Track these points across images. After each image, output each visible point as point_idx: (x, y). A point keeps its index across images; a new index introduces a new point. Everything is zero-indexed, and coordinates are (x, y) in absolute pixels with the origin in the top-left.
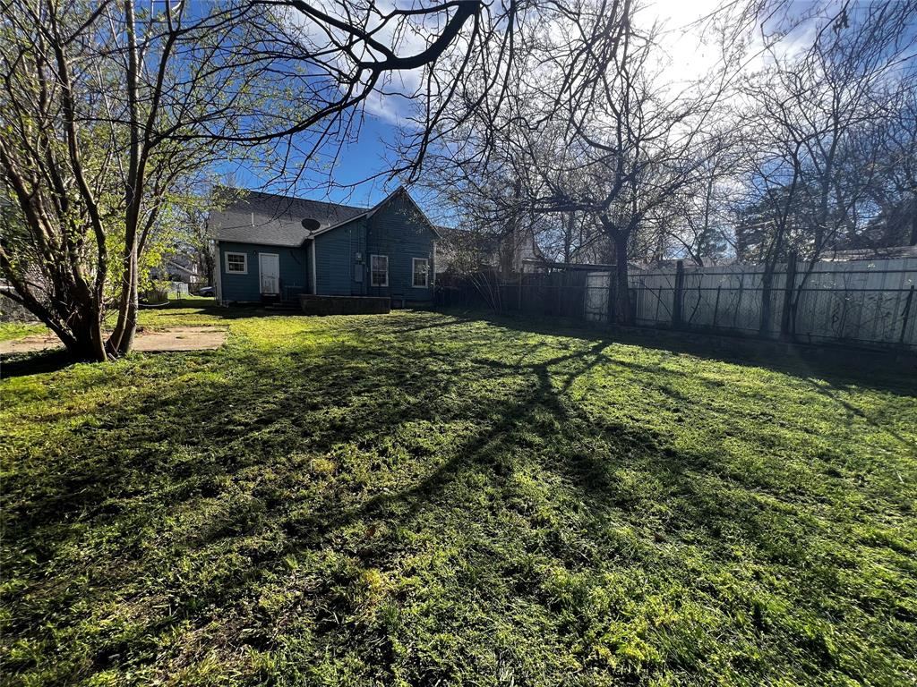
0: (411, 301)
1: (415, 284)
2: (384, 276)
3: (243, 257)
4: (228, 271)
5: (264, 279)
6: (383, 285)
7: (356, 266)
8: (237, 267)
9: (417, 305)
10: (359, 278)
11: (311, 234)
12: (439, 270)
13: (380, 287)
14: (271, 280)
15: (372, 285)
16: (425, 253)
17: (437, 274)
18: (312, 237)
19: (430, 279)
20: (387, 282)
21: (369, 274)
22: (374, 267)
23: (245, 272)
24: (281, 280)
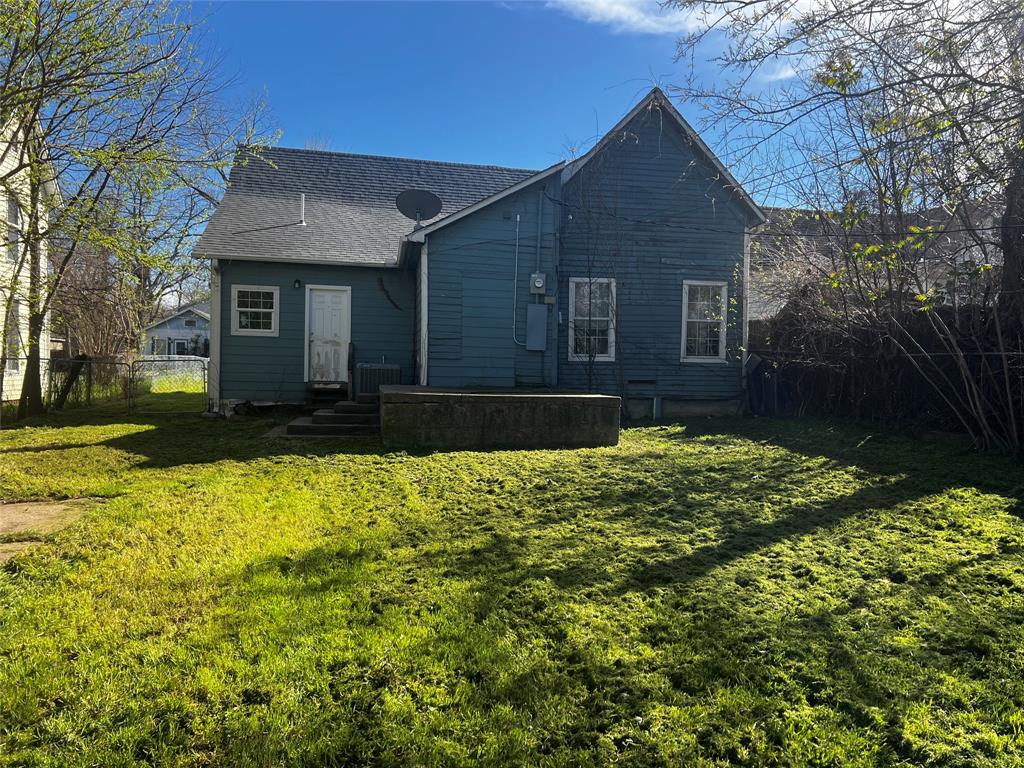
0: (676, 399)
1: (690, 351)
2: (604, 332)
3: (270, 295)
4: (235, 330)
5: (316, 349)
6: (600, 358)
7: (531, 308)
8: (259, 321)
9: (696, 409)
10: (536, 342)
11: (418, 229)
12: (761, 308)
13: (591, 363)
14: (329, 348)
15: (572, 357)
16: (721, 266)
17: (754, 324)
18: (420, 237)
19: (734, 336)
20: (612, 350)
21: (563, 329)
22: (578, 311)
23: (274, 331)
24: (353, 347)
